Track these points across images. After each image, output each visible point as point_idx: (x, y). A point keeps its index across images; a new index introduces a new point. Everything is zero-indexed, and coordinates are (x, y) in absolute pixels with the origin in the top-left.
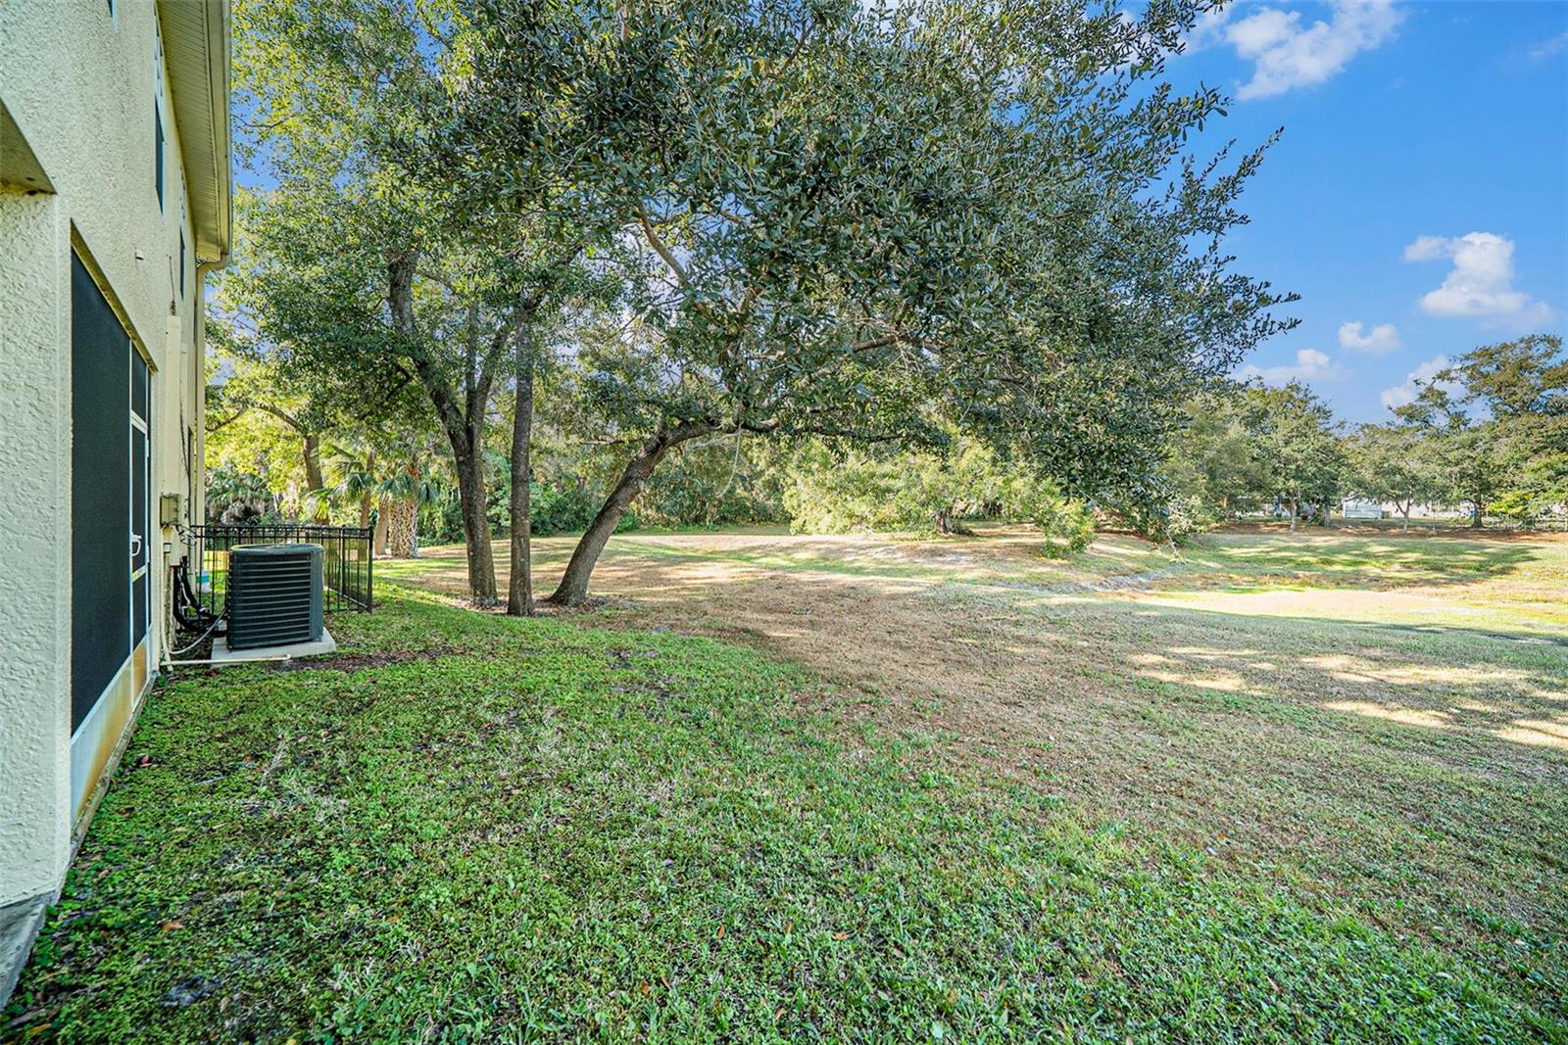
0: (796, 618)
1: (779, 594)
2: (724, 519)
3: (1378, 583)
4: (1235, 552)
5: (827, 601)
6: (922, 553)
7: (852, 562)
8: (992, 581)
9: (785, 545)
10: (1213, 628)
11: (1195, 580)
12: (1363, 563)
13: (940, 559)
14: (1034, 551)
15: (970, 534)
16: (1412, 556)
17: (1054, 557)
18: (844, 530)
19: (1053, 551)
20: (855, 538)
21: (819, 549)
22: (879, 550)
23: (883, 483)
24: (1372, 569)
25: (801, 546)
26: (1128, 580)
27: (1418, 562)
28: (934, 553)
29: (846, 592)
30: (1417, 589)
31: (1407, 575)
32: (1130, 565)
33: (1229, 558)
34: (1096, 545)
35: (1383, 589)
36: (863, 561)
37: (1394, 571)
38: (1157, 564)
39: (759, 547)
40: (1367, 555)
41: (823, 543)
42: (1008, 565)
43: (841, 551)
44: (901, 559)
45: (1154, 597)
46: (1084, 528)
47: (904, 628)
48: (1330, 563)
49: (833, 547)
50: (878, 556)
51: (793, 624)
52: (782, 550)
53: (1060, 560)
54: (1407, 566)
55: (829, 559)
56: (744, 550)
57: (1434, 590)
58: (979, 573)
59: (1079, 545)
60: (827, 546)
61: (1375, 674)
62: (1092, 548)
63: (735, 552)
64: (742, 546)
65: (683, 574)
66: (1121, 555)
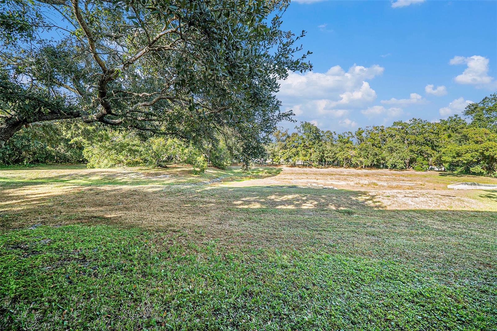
0: (116, 207)
1: (99, 197)
2: (37, 161)
3: (262, 177)
4: (236, 171)
5: (126, 197)
6: (152, 175)
7: (120, 180)
8: (179, 183)
9: (84, 174)
10: (249, 191)
11: (229, 179)
12: (258, 173)
13: (159, 176)
14: (190, 172)
15: (166, 167)
16: (266, 171)
17: (196, 174)
18: (112, 166)
19: (196, 172)
20: (118, 169)
21: (104, 175)
22: (132, 174)
23: (134, 148)
24: (260, 174)
25: (94, 174)
26: (215, 180)
27: (267, 172)
28: (156, 174)
29: (134, 193)
30: (269, 178)
31: (266, 175)
32: (214, 175)
33: (234, 172)
34: (207, 171)
35: (263, 178)
36: (126, 179)
37: (264, 174)
38: (221, 175)
39: (68, 175)
40: (259, 171)
41: (106, 172)
42: (183, 177)
43: (115, 175)
44: (143, 178)
45: (222, 184)
46: (205, 165)
47: (166, 204)
48: (253, 173)
49: (111, 174)
50: (133, 177)
51: (116, 210)
52: (82, 176)
53: (197, 175)
54: (266, 173)
55: (110, 179)
56: (59, 176)
57: (270, 178)
58: (173, 181)
59: (203, 170)
60: (107, 173)
61: (281, 199)
62: (206, 171)
63: (52, 178)
64: (57, 175)
65: (26, 192)
66: (212, 173)
